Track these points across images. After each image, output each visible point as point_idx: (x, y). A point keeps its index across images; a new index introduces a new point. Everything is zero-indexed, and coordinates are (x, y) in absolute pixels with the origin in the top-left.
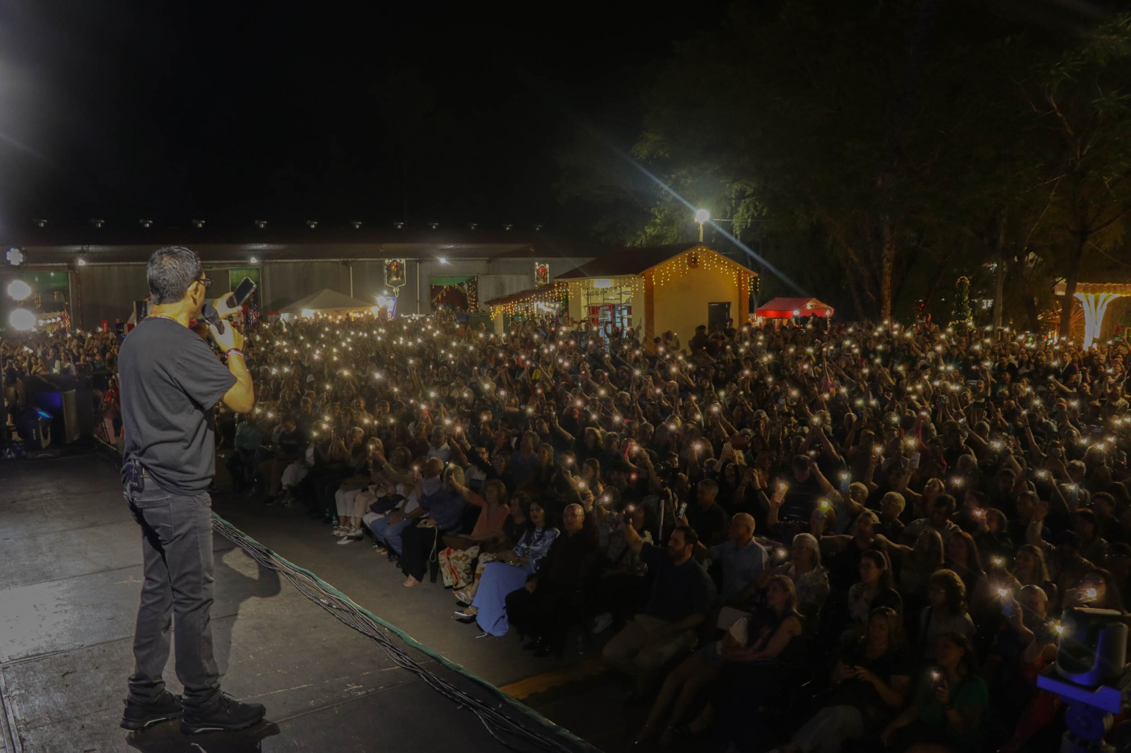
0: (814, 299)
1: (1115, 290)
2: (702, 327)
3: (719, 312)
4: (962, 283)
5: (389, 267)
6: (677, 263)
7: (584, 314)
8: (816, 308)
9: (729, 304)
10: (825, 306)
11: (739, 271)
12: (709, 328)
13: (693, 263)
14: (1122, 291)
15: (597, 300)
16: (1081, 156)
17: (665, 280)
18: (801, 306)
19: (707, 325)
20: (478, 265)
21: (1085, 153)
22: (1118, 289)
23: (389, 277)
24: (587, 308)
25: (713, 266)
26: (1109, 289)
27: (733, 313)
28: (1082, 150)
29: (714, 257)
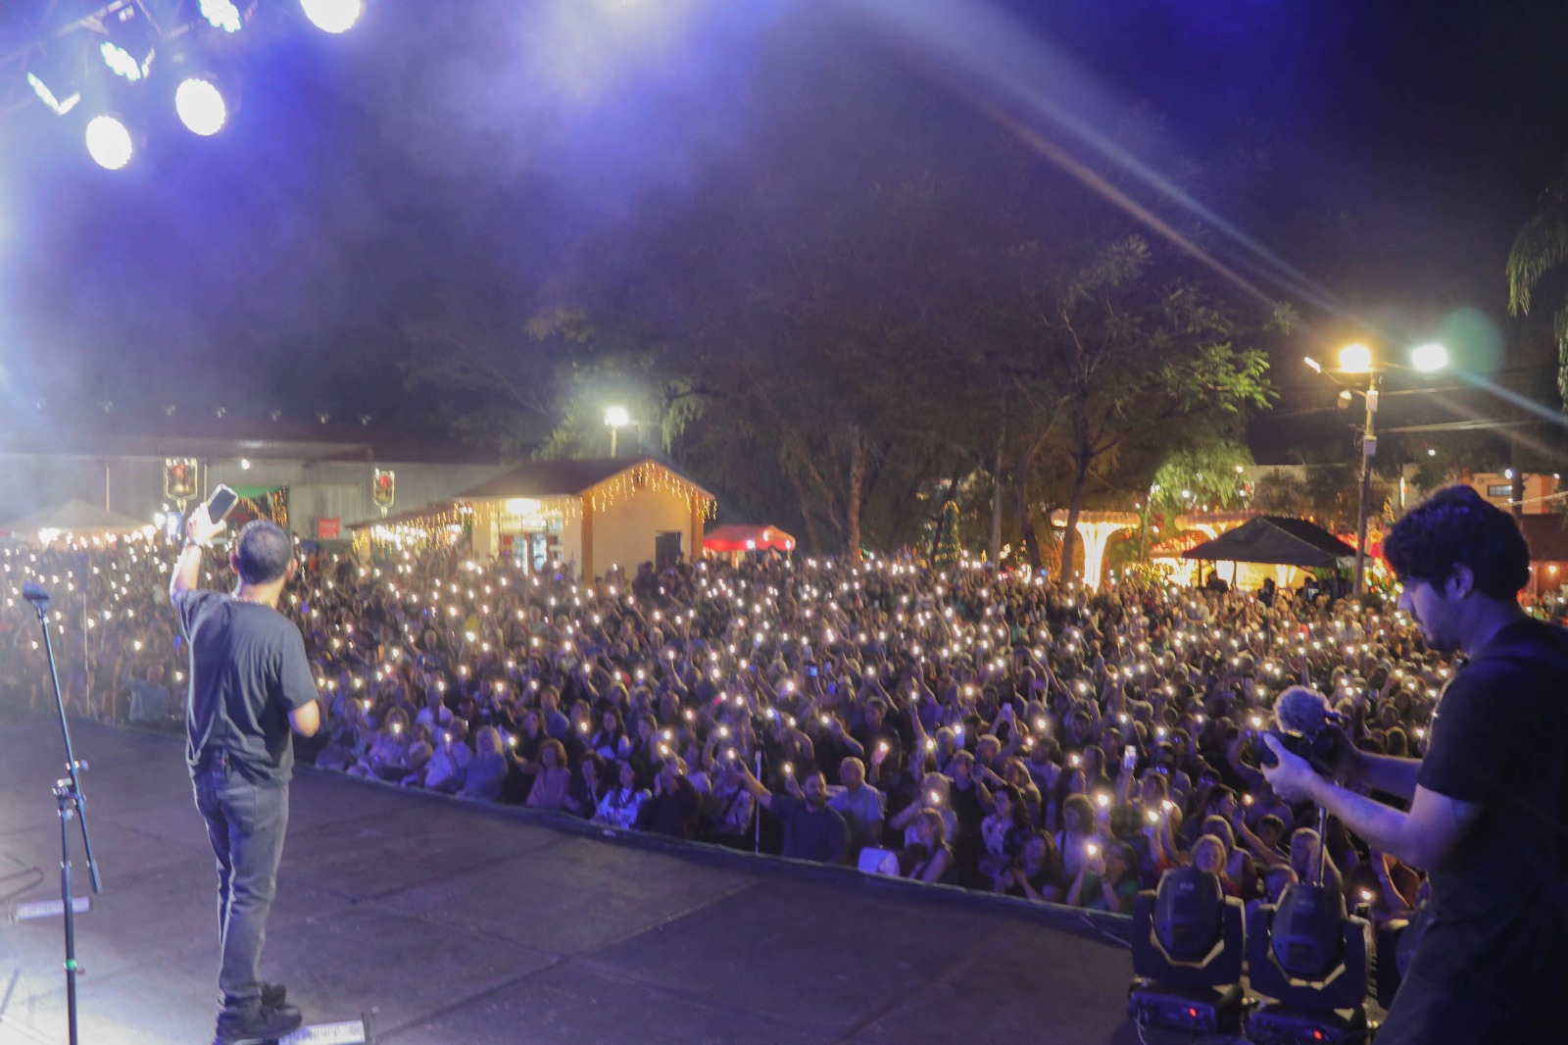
0: (772, 527)
1: (1116, 520)
2: (648, 565)
3: (668, 544)
4: (950, 511)
5: (172, 472)
6: (621, 482)
7: (494, 544)
8: (773, 539)
9: (679, 534)
10: (784, 535)
11: (694, 493)
12: (657, 565)
13: (639, 483)
14: (1122, 522)
15: (512, 527)
16: (1089, 373)
17: (607, 504)
18: (757, 536)
19: (654, 562)
20: (290, 472)
21: (1092, 370)
22: (1119, 519)
23: (172, 484)
24: (497, 538)
25: (662, 485)
26: (1109, 519)
27: (685, 546)
28: (1090, 367)
29: (664, 475)
